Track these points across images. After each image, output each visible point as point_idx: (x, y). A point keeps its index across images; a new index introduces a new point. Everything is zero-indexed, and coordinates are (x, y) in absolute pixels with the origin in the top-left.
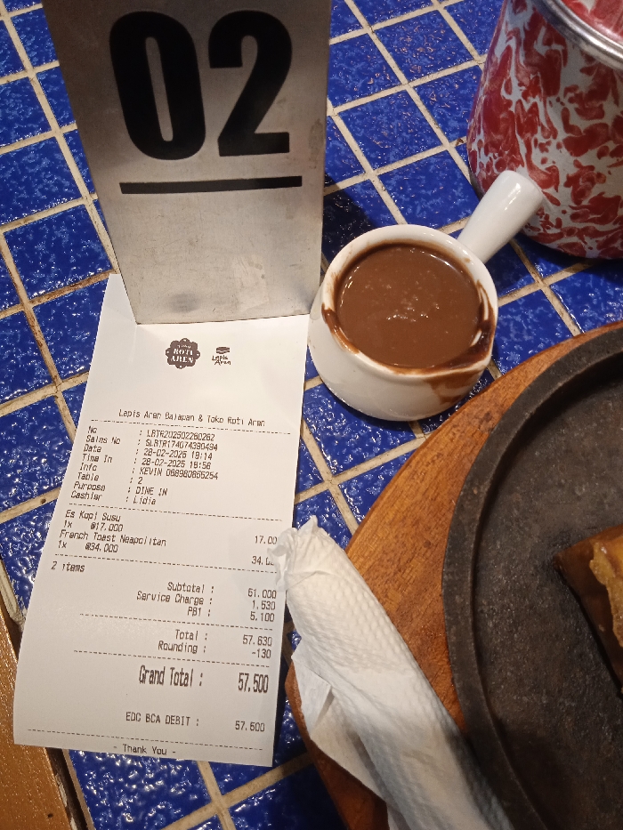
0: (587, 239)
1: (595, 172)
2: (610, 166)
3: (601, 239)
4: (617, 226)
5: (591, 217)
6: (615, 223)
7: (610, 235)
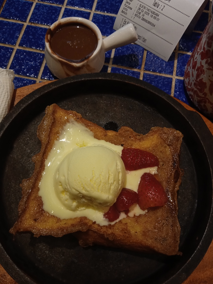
0: (195, 96)
1: (203, 68)
2: (207, 69)
3: (199, 99)
4: (203, 96)
5: (198, 87)
6: (203, 94)
7: (201, 99)
